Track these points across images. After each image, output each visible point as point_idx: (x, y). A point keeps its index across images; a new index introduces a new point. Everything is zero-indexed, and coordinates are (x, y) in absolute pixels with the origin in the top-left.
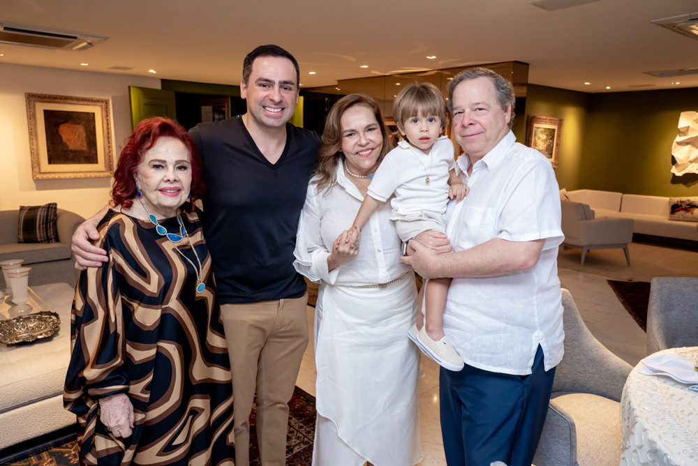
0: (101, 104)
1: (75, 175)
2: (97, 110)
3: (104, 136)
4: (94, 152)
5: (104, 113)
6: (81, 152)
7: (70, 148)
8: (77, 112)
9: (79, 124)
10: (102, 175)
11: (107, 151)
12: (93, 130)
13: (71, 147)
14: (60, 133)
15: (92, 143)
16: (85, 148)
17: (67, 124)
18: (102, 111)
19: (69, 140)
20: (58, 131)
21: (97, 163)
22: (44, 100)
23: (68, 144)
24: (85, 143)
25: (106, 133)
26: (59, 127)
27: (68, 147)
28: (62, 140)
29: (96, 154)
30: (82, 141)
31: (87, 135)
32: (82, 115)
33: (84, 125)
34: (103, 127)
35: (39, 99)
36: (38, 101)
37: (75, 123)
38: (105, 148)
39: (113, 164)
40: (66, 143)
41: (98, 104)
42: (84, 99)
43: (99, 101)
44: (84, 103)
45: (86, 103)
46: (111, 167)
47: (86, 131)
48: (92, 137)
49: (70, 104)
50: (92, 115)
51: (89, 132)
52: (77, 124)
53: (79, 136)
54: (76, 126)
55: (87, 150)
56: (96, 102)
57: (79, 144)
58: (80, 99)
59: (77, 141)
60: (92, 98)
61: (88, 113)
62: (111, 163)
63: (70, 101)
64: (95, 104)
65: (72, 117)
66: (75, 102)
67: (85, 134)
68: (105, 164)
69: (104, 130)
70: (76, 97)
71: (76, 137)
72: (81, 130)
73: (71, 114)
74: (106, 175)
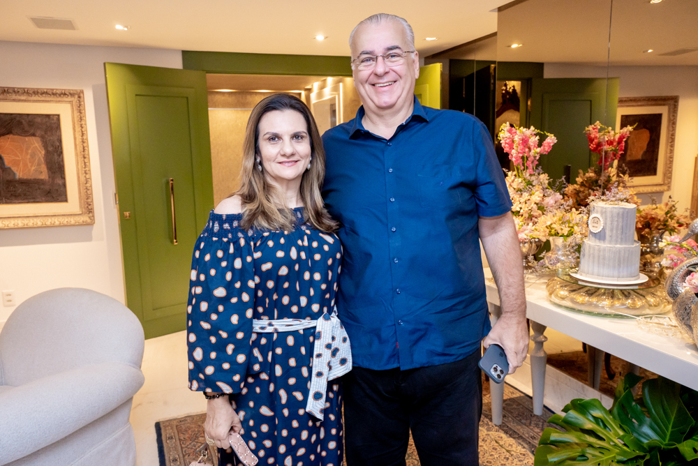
0: (70, 99)
1: (26, 221)
2: (63, 111)
3: (77, 154)
4: (60, 182)
5: (76, 114)
6: (38, 182)
7: (17, 177)
8: (28, 115)
9: (34, 135)
10: (72, 220)
11: (82, 179)
12: (58, 144)
13: (20, 174)
15: (56, 166)
16: (44, 175)
17: (11, 136)
18: (73, 112)
19: (16, 163)
21: (66, 201)
23: (14, 169)
24: (44, 168)
25: (80, 148)
27: (14, 174)
28: (3, 164)
29: (64, 185)
30: (39, 165)
31: (47, 152)
32: (39, 120)
33: (42, 137)
34: (75, 139)
37: (25, 133)
38: (80, 175)
39: (92, 201)
40: (10, 168)
41: (65, 99)
42: (38, 92)
43: (65, 94)
44: (40, 99)
45: (43, 99)
46: (90, 207)
47: (45, 146)
48: (56, 157)
49: (14, 100)
50: (55, 118)
51: (50, 149)
52: (29, 136)
53: (33, 156)
54: (27, 139)
55: (47, 178)
56: (60, 95)
57: (33, 168)
58: (31, 92)
59: (29, 165)
60: (53, 90)
61: (48, 116)
62: (89, 200)
63: (14, 97)
64: (60, 99)
65: (20, 123)
66: (23, 98)
67: (43, 152)
68: (80, 202)
69: (77, 143)
70: (24, 89)
71: (29, 157)
72: (37, 145)
73: (18, 119)
74: (81, 221)
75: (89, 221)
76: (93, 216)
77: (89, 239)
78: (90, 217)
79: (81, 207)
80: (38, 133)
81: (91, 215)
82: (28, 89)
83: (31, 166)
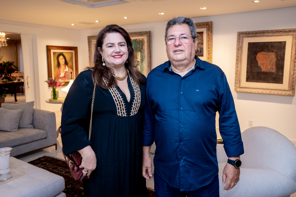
0: (293, 33)
1: (263, 91)
2: (288, 40)
3: (291, 61)
4: (281, 74)
6: (271, 73)
7: (262, 71)
8: (272, 42)
9: (272, 52)
10: (283, 93)
11: (292, 73)
12: (283, 56)
13: (264, 69)
14: (257, 59)
15: (280, 67)
16: (274, 71)
17: (263, 52)
18: (293, 40)
19: (263, 64)
20: (256, 57)
21: (282, 83)
22: (250, 35)
23: (262, 67)
24: (274, 67)
26: (257, 55)
27: (261, 69)
28: (258, 64)
29: (282, 76)
30: (272, 65)
31: (277, 60)
32: (276, 44)
33: (276, 53)
34: (292, 53)
35: (246, 36)
36: (245, 37)
37: (269, 51)
38: (291, 71)
39: (295, 85)
40: (260, 67)
41: (290, 34)
42: (278, 31)
43: (291, 31)
44: (278, 34)
45: (280, 34)
46: (293, 87)
47: (277, 57)
48: (281, 62)
49: (267, 36)
50: (284, 44)
51: (279, 58)
52: (270, 52)
53: (270, 61)
54: (269, 53)
55: (275, 72)
56: (288, 32)
57: (270, 67)
58: (275, 32)
59: (268, 65)
60: (285, 29)
61: (280, 42)
62: (294, 84)
63: (267, 34)
64: (288, 34)
65: (268, 46)
66: (271, 34)
67: (275, 60)
68: (289, 85)
69: (292, 55)
70: (272, 30)
71: (269, 62)
72: (273, 56)
73: (267, 44)
74: (288, 94)
75: (292, 94)
76: (294, 92)
77: (291, 103)
78: (292, 92)
79: (289, 87)
80: (275, 50)
81: (293, 91)
82: (274, 30)
83: (269, 66)
